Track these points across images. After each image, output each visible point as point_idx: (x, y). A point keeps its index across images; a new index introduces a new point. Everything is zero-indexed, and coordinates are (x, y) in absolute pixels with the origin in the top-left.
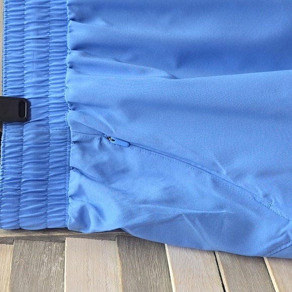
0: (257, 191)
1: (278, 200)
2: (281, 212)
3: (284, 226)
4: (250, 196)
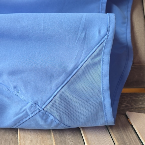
0: (10, 85)
1: (22, 90)
2: (24, 97)
3: (25, 106)
4: (6, 88)
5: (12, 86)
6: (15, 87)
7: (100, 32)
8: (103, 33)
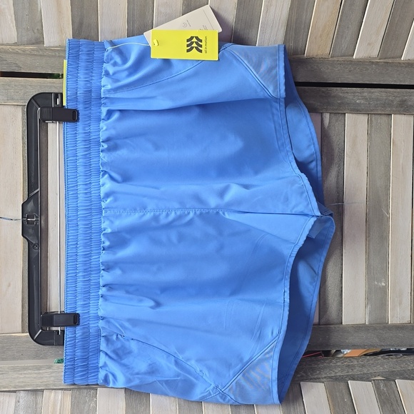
5: (198, 370)
6: (201, 371)
7: (272, 333)
8: (275, 334)
